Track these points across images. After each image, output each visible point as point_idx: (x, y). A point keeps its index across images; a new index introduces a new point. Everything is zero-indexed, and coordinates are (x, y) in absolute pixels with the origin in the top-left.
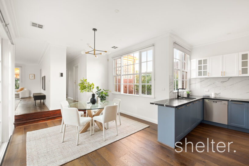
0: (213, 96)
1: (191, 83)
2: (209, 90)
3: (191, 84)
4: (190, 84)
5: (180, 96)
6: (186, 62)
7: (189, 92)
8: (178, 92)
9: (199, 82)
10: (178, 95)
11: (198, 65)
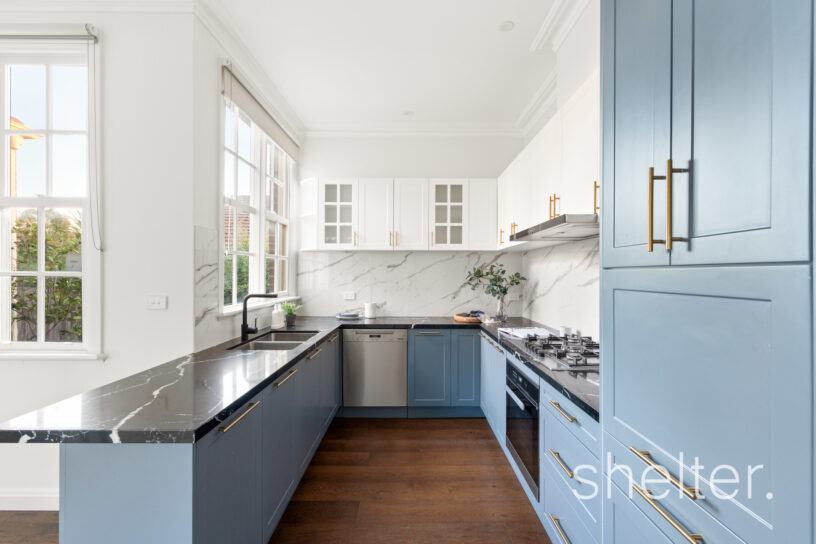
0: (367, 315)
1: (300, 271)
2: (355, 295)
3: (302, 273)
4: (297, 275)
5: (254, 331)
6: (281, 185)
7: (292, 305)
8: (245, 312)
9: (325, 267)
10: (245, 326)
11: (324, 204)
